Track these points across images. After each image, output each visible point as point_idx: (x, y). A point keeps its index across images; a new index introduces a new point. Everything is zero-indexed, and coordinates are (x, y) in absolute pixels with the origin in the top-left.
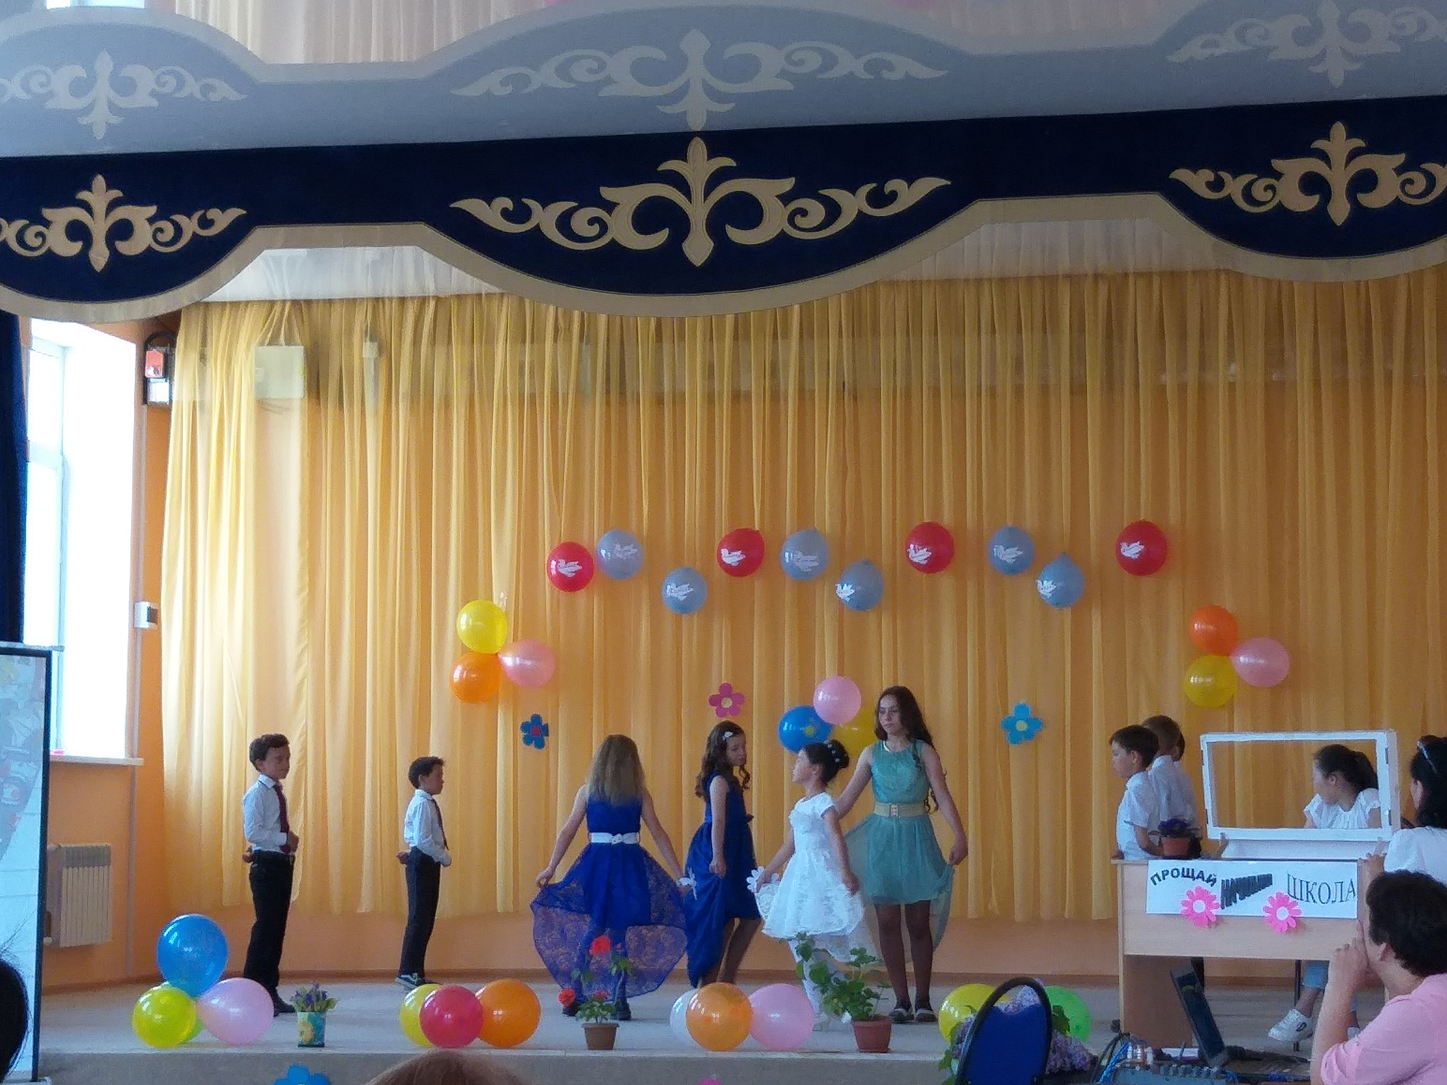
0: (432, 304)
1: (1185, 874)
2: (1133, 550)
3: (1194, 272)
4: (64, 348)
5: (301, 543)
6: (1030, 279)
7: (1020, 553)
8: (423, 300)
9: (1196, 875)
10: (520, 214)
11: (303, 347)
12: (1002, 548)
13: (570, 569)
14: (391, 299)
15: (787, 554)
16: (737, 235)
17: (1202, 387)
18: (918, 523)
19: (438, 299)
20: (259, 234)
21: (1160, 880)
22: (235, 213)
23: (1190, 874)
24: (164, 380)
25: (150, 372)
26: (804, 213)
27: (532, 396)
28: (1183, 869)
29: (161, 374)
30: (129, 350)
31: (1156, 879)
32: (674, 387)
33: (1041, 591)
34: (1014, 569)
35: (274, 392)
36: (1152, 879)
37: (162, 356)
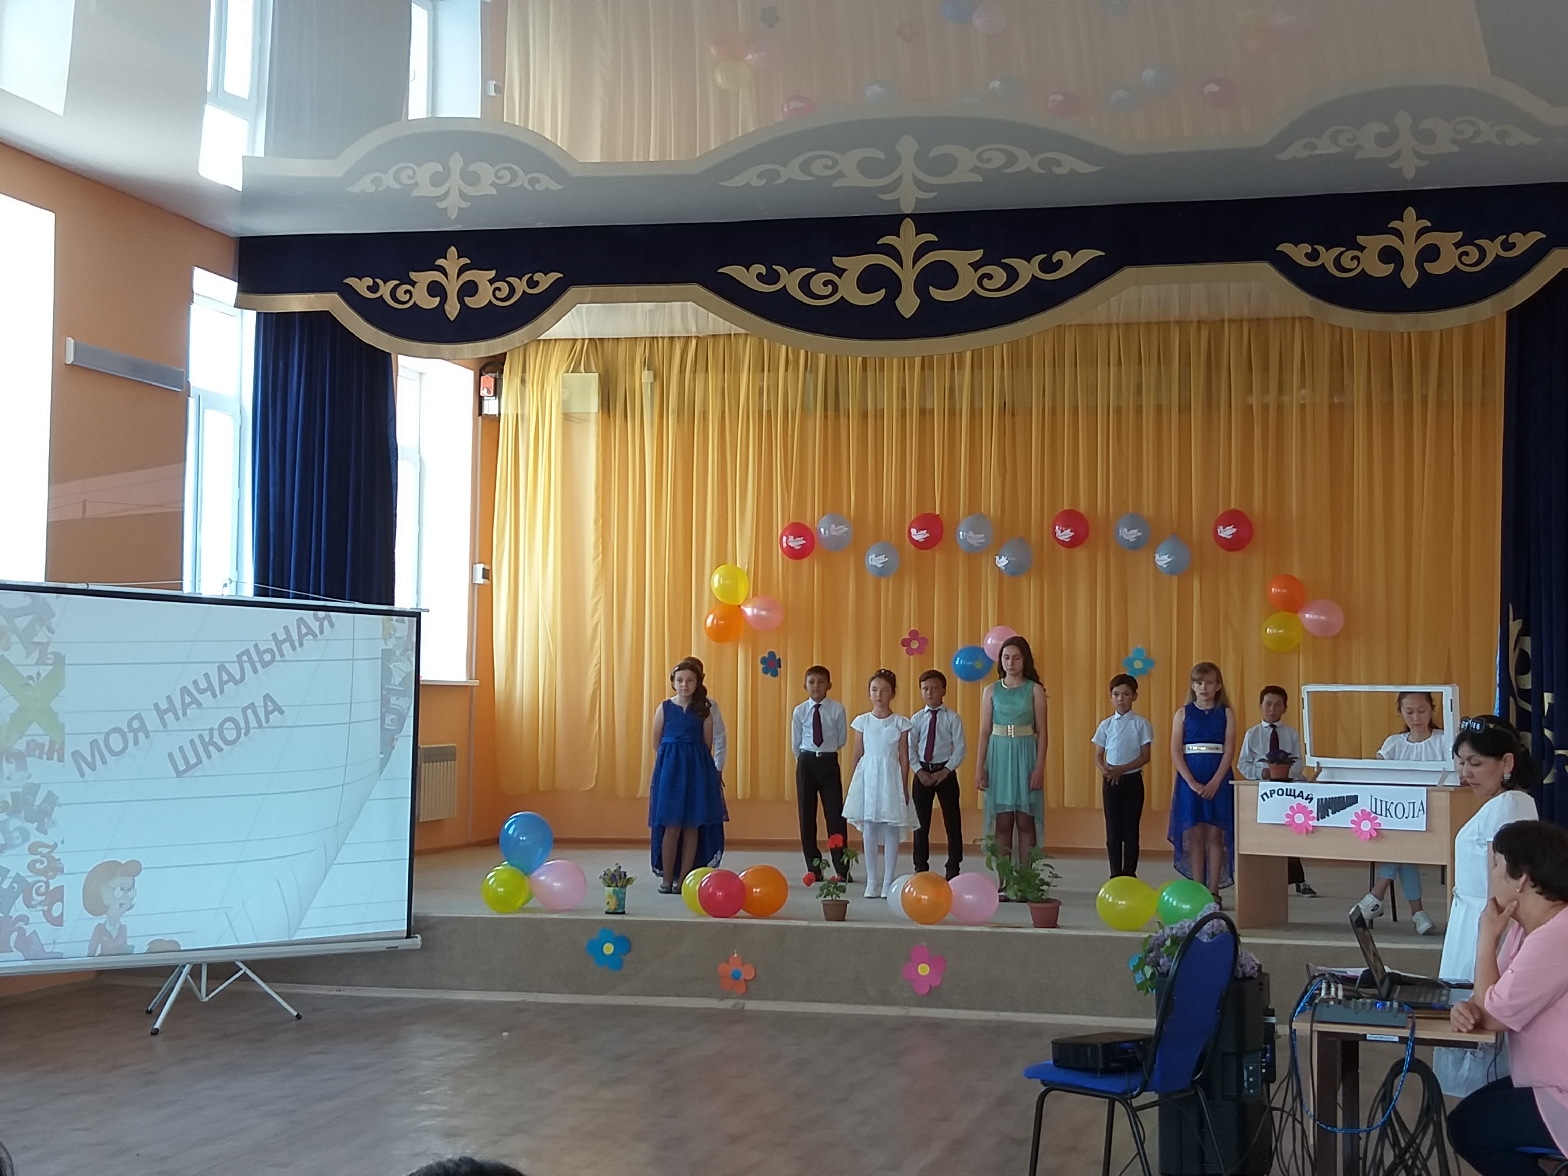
0: (694, 341)
1: (1289, 793)
2: (1227, 532)
3: (1275, 319)
4: (421, 374)
5: (596, 521)
6: (1148, 324)
7: (1140, 534)
8: (688, 338)
9: (1297, 794)
10: (771, 278)
11: (597, 374)
12: (1126, 530)
13: (796, 543)
14: (663, 338)
15: (961, 533)
16: (938, 294)
17: (1280, 407)
18: (1060, 511)
19: (697, 337)
20: (573, 292)
21: (1268, 797)
22: (555, 276)
23: (1292, 794)
24: (494, 398)
25: (484, 392)
26: (990, 277)
27: (769, 412)
28: (1287, 789)
29: (492, 394)
30: (468, 376)
31: (1265, 796)
32: (876, 406)
33: (1158, 563)
34: (1135, 546)
35: (576, 409)
36: (1262, 796)
37: (493, 380)
